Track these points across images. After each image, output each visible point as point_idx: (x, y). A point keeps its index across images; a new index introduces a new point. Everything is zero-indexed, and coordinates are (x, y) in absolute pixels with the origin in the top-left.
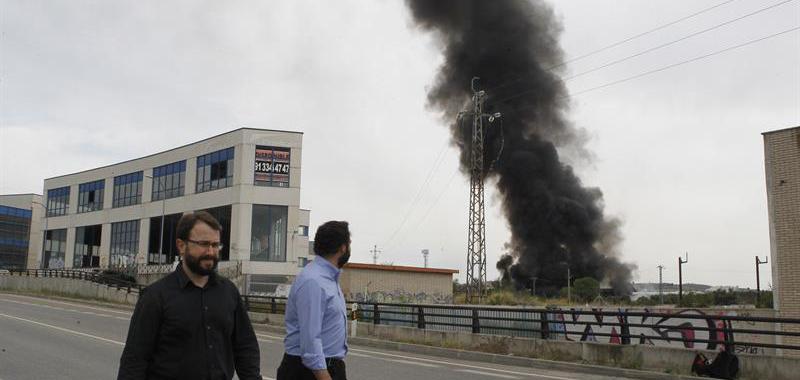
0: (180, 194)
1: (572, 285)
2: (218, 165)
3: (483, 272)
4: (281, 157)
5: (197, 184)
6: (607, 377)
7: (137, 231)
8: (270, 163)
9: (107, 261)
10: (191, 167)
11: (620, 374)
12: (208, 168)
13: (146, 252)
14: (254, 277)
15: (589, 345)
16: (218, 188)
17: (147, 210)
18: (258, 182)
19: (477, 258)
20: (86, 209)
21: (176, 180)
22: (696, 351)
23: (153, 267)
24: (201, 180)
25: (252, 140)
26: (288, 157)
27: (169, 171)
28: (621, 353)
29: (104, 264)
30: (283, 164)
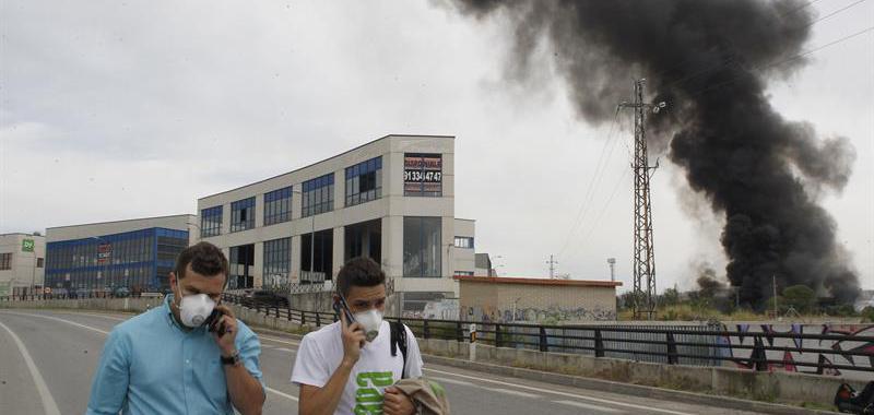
0: (330, 209)
1: (780, 293)
2: (366, 177)
3: (652, 284)
4: (432, 164)
5: (346, 198)
6: (732, 411)
7: (289, 249)
8: (420, 171)
9: (261, 282)
10: (340, 179)
11: (747, 407)
12: (357, 179)
13: (298, 272)
14: (408, 295)
15: (720, 371)
16: (368, 200)
17: (298, 227)
18: (408, 193)
19: (644, 267)
20: (238, 227)
21: (325, 195)
22: (843, 380)
23: (305, 286)
24: (349, 193)
25: (400, 148)
26: (440, 164)
27: (317, 185)
28: (754, 380)
29: (258, 284)
30: (434, 172)
